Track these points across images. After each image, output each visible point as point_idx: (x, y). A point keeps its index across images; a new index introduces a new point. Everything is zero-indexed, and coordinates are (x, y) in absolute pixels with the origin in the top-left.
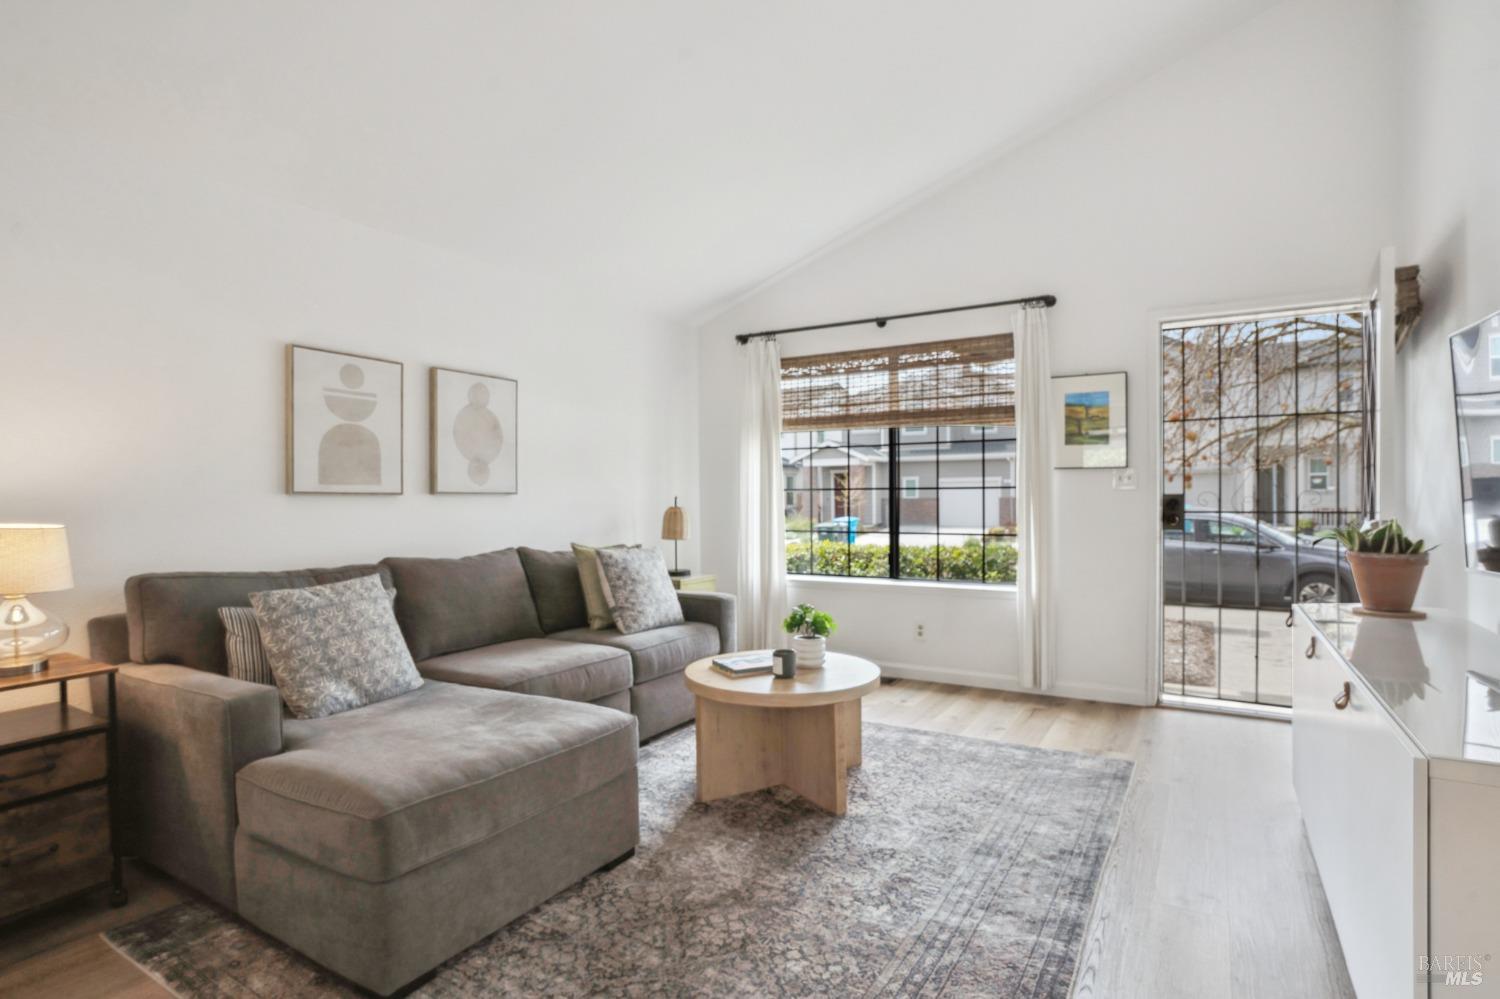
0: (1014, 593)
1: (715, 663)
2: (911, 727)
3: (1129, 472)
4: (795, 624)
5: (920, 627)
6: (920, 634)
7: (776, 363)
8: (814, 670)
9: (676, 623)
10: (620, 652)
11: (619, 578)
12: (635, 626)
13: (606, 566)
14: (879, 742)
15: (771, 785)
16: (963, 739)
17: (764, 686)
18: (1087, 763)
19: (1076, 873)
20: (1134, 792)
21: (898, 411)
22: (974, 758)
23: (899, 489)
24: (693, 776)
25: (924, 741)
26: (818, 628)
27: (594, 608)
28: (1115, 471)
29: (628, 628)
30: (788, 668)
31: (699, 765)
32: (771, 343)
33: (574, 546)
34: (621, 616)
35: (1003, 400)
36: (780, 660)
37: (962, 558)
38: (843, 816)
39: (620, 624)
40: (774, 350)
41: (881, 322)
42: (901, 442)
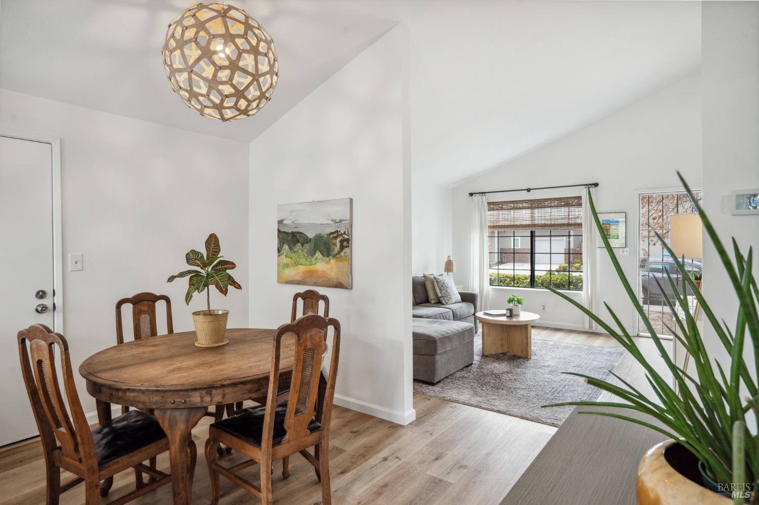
0: (581, 294)
1: (484, 313)
2: (545, 339)
3: (625, 249)
4: (510, 301)
5: (544, 306)
6: (544, 309)
7: (486, 205)
8: (518, 315)
9: (460, 302)
10: (447, 310)
11: (442, 286)
12: (449, 302)
13: (437, 282)
14: (536, 343)
15: (504, 352)
16: (565, 343)
17: (504, 319)
18: (610, 350)
19: (605, 371)
20: (625, 357)
21: (535, 224)
22: (570, 347)
23: (535, 253)
24: (481, 347)
25: (551, 343)
26: (519, 302)
27: (431, 296)
28: (621, 249)
29: (447, 303)
30: (511, 314)
31: (483, 343)
32: (484, 197)
33: (424, 274)
34: (444, 299)
35: (578, 221)
36: (509, 311)
37: (559, 280)
38: (531, 359)
39: (444, 302)
40: (485, 199)
41: (529, 190)
42: (536, 235)
